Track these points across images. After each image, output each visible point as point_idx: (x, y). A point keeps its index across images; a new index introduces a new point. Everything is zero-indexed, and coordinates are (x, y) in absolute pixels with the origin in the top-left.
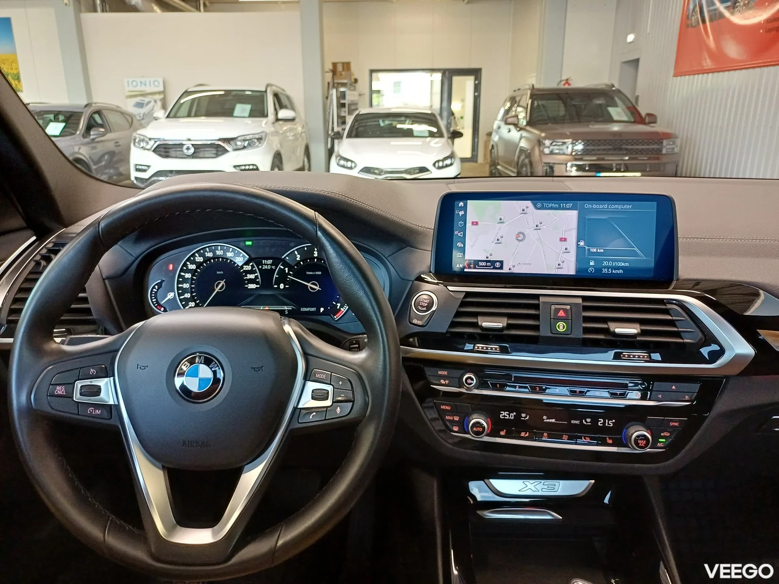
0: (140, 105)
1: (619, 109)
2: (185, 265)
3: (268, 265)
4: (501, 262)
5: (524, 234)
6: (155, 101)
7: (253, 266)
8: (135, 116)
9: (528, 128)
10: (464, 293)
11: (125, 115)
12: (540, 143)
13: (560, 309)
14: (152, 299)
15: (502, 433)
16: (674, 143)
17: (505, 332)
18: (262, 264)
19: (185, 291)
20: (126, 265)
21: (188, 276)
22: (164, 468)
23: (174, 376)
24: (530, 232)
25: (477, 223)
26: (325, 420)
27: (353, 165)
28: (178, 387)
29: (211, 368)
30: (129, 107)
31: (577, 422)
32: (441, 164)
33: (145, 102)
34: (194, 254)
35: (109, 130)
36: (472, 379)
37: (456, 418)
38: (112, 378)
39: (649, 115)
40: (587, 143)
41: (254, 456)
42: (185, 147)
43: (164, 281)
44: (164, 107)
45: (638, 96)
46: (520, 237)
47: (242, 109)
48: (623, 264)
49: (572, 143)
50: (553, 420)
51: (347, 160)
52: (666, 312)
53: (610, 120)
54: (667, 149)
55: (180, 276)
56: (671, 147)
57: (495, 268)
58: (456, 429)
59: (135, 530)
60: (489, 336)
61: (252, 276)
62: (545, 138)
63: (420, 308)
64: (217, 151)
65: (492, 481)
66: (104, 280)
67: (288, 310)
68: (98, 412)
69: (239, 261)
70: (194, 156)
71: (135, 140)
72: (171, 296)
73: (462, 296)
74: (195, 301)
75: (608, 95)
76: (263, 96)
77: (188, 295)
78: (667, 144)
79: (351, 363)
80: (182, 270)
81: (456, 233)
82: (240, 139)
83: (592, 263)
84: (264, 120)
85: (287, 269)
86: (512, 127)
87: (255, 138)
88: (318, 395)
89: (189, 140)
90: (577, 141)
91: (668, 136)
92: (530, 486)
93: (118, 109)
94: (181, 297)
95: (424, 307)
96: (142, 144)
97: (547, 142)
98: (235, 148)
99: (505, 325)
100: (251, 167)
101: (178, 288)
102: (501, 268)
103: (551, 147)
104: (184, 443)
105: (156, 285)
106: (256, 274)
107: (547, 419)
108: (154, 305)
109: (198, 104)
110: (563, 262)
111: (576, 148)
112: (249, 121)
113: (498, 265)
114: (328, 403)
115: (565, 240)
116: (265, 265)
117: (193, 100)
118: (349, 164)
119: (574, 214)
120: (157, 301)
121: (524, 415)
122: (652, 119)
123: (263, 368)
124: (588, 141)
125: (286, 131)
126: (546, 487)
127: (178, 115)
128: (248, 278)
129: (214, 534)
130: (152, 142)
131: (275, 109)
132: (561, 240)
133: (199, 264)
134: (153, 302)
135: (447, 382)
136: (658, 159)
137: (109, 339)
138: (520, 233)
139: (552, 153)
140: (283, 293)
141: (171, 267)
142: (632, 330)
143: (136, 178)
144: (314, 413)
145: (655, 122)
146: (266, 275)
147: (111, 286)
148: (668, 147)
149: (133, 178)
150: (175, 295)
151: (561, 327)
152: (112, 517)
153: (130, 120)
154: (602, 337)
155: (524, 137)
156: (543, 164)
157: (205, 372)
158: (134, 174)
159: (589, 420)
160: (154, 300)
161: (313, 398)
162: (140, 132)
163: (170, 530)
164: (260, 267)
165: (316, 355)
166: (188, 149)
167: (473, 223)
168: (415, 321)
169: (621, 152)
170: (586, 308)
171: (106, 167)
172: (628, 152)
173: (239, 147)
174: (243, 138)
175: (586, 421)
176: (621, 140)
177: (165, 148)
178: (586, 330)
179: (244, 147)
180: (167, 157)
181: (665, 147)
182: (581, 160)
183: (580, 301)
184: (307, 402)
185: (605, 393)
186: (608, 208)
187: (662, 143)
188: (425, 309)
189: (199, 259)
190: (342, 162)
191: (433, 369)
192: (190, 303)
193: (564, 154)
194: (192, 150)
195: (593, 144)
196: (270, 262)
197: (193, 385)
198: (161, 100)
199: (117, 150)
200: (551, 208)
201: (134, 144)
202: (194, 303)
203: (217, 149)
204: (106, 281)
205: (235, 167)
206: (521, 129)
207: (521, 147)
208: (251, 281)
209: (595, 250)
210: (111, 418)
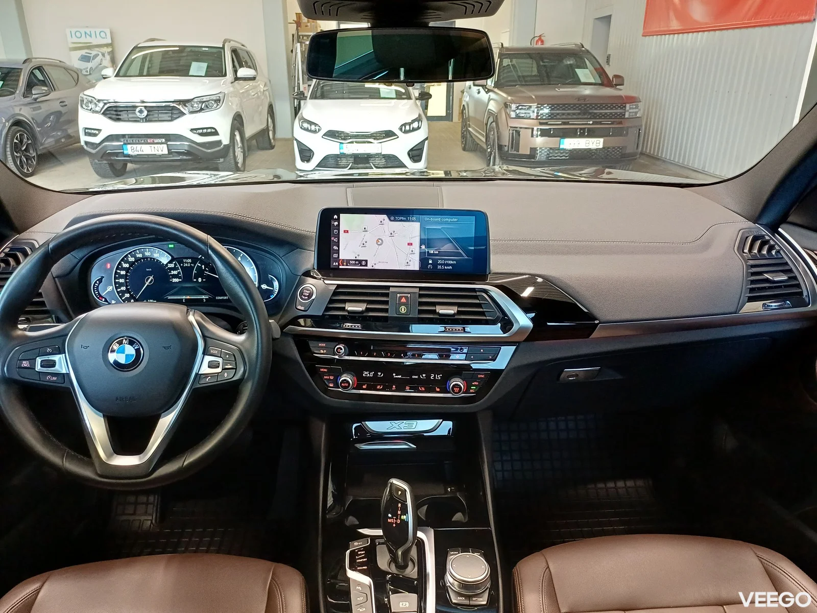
0: (86, 59)
1: (586, 71)
2: (120, 264)
3: (188, 263)
4: (366, 261)
5: (382, 240)
6: (103, 55)
7: (175, 264)
8: (81, 70)
9: (496, 90)
10: (336, 285)
11: (69, 71)
12: (506, 105)
13: (402, 297)
14: (94, 292)
15: (364, 387)
16: (637, 107)
17: (365, 314)
18: (183, 263)
19: (121, 285)
20: (72, 266)
21: (123, 273)
22: (104, 416)
23: (108, 352)
24: (386, 239)
25: (347, 232)
26: (217, 381)
27: (317, 128)
28: (112, 362)
29: (134, 347)
30: (74, 60)
31: (416, 377)
32: (407, 128)
33: (92, 55)
34: (127, 255)
35: (53, 88)
36: (342, 349)
37: (332, 378)
38: (64, 355)
39: (616, 76)
40: (553, 107)
41: (167, 406)
42: (138, 110)
43: (103, 277)
44: (113, 61)
45: (610, 55)
46: (380, 242)
47: (198, 68)
48: (452, 262)
49: (537, 107)
50: (400, 377)
51: (311, 123)
52: (476, 297)
53: (577, 82)
54: (630, 113)
55: (116, 273)
56: (634, 110)
57: (361, 265)
58: (331, 385)
59: (85, 458)
60: (354, 317)
61: (175, 272)
62: (513, 102)
63: (303, 297)
64: (172, 114)
65: (366, 422)
66: (54, 278)
67: (206, 299)
68: (55, 378)
69: (164, 259)
70: (147, 119)
71: (82, 101)
72: (110, 289)
73: (334, 288)
74: (130, 293)
75: (579, 55)
76: (221, 52)
77: (124, 288)
78: (630, 108)
79: (235, 342)
80: (117, 268)
81: (332, 238)
82: (196, 100)
83: (430, 262)
84: (223, 79)
85: (203, 266)
86: (481, 88)
87: (212, 100)
88: (212, 365)
89: (143, 102)
90: (542, 105)
91: (632, 100)
92: (395, 425)
93: (62, 64)
94: (118, 290)
95: (306, 296)
96: (91, 106)
97: (514, 106)
98: (191, 110)
99: (364, 309)
100: (209, 130)
101: (116, 283)
102: (366, 265)
103: (518, 111)
104: (117, 399)
105: (98, 280)
106: (179, 271)
107: (396, 375)
108: (97, 296)
109: (150, 61)
110: (410, 261)
111: (541, 112)
112: (207, 80)
113: (364, 263)
114: (219, 370)
115: (411, 244)
116: (186, 263)
117: (145, 57)
118: (313, 127)
119: (417, 225)
120: (99, 293)
121: (379, 374)
122: (619, 81)
123: (171, 347)
124: (553, 105)
125: (247, 91)
126: (407, 425)
127: (129, 73)
128: (172, 273)
129: (140, 459)
130: (101, 105)
131: (234, 66)
132: (409, 244)
133: (131, 263)
134: (95, 294)
135: (325, 351)
136: (620, 123)
137: (61, 326)
138: (379, 239)
139: (518, 117)
140: (202, 285)
141: (109, 266)
142: (451, 311)
143: (86, 143)
144: (210, 377)
145: (623, 85)
146: (187, 271)
147: (61, 284)
148: (630, 111)
149: (83, 143)
150: (113, 288)
151: (403, 310)
152: (67, 449)
153: (76, 77)
154: (431, 316)
155: (492, 99)
156: (509, 128)
157: (130, 350)
158: (83, 138)
159: (424, 375)
160: (96, 293)
161: (209, 367)
162: (87, 92)
163: (109, 456)
164: (182, 265)
165: (211, 336)
166: (141, 112)
167: (345, 231)
168: (299, 307)
169: (586, 116)
170: (421, 296)
171: (53, 128)
172: (594, 116)
173: (195, 109)
174: (199, 99)
175: (422, 376)
176: (586, 105)
177: (116, 111)
178: (420, 312)
179: (202, 109)
180: (118, 120)
181: (628, 111)
182: (546, 124)
183: (417, 290)
184: (205, 370)
185: (435, 356)
186: (441, 221)
187: (625, 107)
188: (307, 298)
189: (131, 259)
190: (306, 125)
191: (315, 343)
192: (126, 294)
193: (529, 118)
194: (145, 113)
195: (559, 107)
196: (190, 261)
197: (122, 360)
198: (109, 53)
199: (63, 110)
200: (401, 221)
201: (82, 107)
202: (128, 294)
203: (172, 111)
204: (56, 279)
205: (192, 130)
206: (488, 91)
207: (489, 109)
208: (175, 276)
209: (432, 252)
210: (64, 383)
